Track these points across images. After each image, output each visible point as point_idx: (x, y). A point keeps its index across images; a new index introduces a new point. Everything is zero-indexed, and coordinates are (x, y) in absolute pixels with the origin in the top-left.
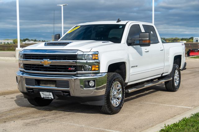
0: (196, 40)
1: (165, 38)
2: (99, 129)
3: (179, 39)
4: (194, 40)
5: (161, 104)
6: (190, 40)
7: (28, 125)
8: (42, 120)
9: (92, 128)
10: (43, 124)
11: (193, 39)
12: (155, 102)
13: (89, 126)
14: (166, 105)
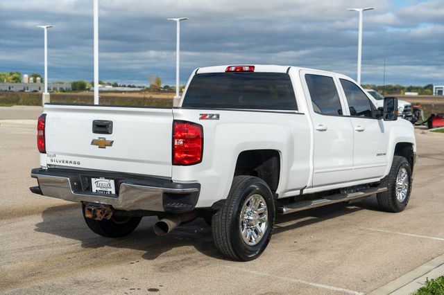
0: (439, 91)
1: (375, 86)
2: (297, 281)
3: (403, 88)
4: (434, 91)
5: (400, 233)
6: (426, 90)
7: (163, 269)
8: (185, 260)
9: (285, 279)
10: (190, 268)
11: (432, 89)
12: (388, 227)
13: (276, 275)
14: (409, 235)
